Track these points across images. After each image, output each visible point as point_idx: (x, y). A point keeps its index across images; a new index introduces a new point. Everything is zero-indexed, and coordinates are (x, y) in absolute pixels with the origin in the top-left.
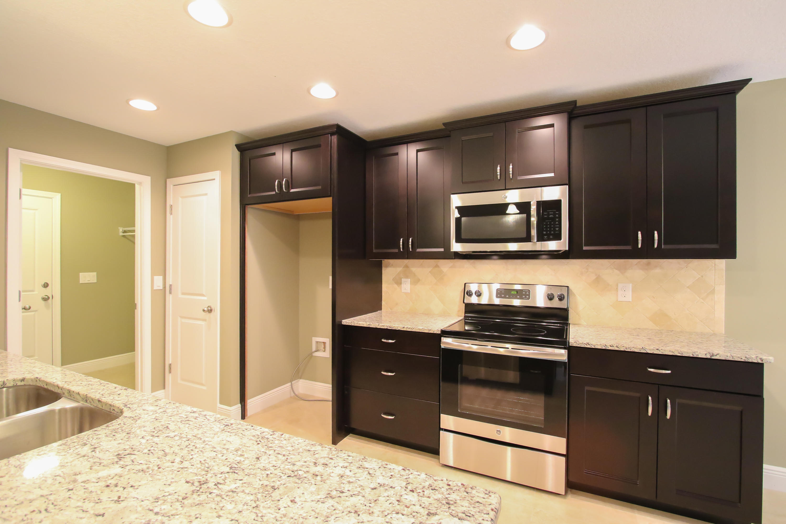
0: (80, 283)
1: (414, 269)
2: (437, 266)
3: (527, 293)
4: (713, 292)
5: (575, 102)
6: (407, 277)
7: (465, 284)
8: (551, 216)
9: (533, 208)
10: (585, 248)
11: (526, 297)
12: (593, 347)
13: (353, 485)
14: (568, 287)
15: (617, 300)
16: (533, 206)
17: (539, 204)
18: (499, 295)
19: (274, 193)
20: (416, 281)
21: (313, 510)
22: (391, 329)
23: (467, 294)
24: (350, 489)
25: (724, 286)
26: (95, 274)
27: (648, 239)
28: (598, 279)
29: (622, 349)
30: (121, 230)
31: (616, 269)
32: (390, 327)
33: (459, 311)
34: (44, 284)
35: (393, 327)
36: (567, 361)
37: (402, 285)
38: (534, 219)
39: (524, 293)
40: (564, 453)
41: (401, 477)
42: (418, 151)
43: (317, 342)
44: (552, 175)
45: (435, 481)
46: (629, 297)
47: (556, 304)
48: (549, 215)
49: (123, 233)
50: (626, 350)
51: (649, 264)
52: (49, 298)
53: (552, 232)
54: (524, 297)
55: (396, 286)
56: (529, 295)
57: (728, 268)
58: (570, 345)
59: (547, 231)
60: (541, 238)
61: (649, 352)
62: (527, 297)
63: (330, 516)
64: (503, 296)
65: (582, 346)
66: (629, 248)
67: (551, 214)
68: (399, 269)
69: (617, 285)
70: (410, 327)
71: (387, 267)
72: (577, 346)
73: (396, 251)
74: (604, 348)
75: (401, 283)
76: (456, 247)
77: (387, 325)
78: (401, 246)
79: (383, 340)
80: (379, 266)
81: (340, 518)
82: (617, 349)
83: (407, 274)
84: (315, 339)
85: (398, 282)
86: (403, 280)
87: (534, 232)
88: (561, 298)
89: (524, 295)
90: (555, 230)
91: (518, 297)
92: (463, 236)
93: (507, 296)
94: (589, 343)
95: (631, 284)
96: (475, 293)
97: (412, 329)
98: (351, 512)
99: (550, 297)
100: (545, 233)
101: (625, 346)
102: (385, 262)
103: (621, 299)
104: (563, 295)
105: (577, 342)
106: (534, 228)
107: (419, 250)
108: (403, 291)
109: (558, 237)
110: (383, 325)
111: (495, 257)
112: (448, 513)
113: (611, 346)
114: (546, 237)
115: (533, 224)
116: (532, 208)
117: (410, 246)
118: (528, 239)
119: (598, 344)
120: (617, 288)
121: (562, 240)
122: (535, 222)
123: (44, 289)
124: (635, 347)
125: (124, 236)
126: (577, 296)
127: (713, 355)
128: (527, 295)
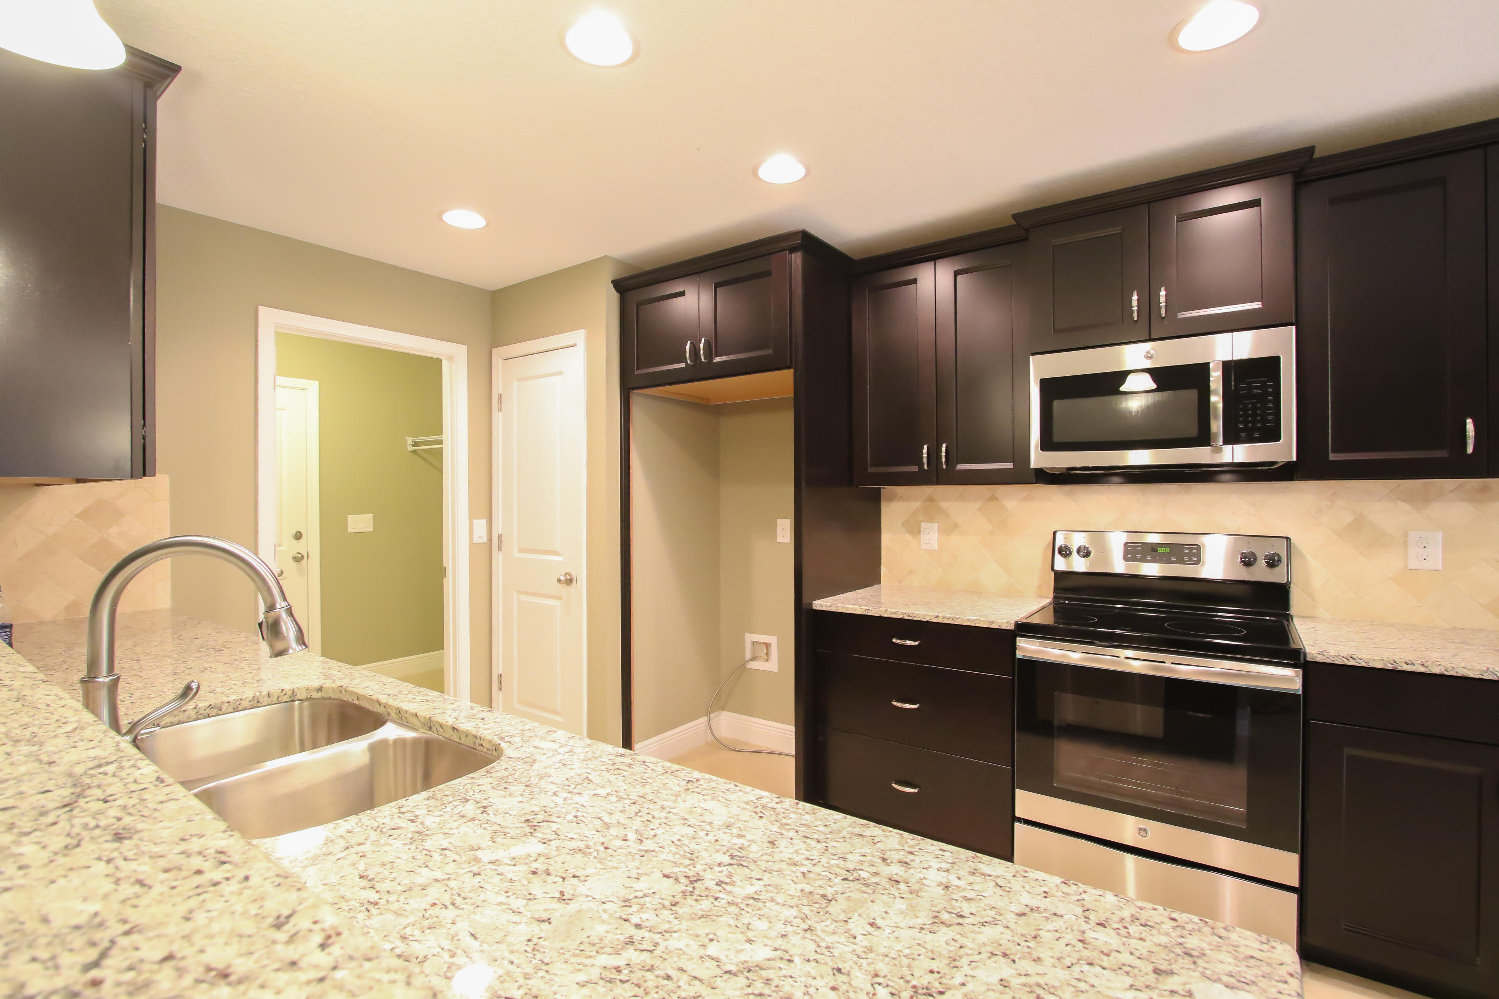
0: (350, 531)
1: (944, 505)
2: (994, 498)
3: (1194, 552)
5: (1311, 150)
6: (931, 520)
7: (1055, 533)
8: (1255, 391)
9: (1216, 376)
10: (1332, 456)
11: (1190, 560)
12: (1364, 664)
13: (977, 905)
14: (1287, 538)
15: (1406, 568)
16: (1215, 371)
17: (1228, 366)
18: (1129, 556)
19: (683, 365)
20: (950, 529)
21: (919, 944)
22: (911, 618)
23: (1060, 552)
24: (973, 911)
26: (370, 517)
27: (1492, 433)
28: (1358, 524)
29: (1436, 670)
30: (410, 441)
31: (1403, 501)
32: (909, 616)
33: (1040, 587)
34: (296, 534)
35: (914, 615)
36: (1300, 692)
37: (922, 536)
38: (1216, 399)
39: (1186, 551)
40: (1295, 883)
41: (1067, 896)
42: (957, 273)
43: (754, 643)
44: (1257, 305)
45: (1141, 910)
46: (1435, 559)
47: (1260, 573)
48: (1250, 388)
49: (413, 446)
50: (1446, 673)
51: (1485, 489)
52: (303, 557)
53: (1259, 425)
54: (1186, 559)
55: (909, 537)
56: (1198, 556)
58: (1308, 659)
59: (1246, 422)
60: (1231, 437)
62: (1194, 559)
63: (958, 958)
64: (1139, 557)
65: (1336, 662)
66: (1441, 454)
67: (1256, 387)
68: (916, 505)
69: (1406, 535)
70: (950, 616)
71: (890, 500)
72: (1325, 661)
73: (915, 468)
74: (1390, 667)
75: (920, 532)
76: (1038, 458)
77: (904, 612)
78: (925, 460)
79: (894, 641)
80: (875, 500)
81: (979, 964)
82: (1422, 670)
83: (931, 512)
84: (750, 638)
85: (915, 531)
86: (924, 525)
87: (1217, 426)
88: (1273, 562)
89: (1186, 555)
90: (1264, 421)
91: (1174, 559)
92: (1057, 438)
93: (1149, 558)
94: (1353, 656)
95: (1440, 533)
96: (1078, 552)
97: (955, 619)
98: (997, 955)
99: (1248, 561)
100: (1241, 426)
101: (1443, 664)
102: (887, 490)
103: (1413, 563)
104: (1278, 556)
105: (1325, 654)
106: (1216, 417)
107: (960, 467)
108: (924, 547)
109: (1272, 434)
110: (894, 611)
111: (1116, 479)
112: (1197, 974)
113: (1406, 663)
114: (1243, 434)
115: (1216, 408)
116: (1213, 377)
117: (944, 459)
118: (1203, 438)
119: (1376, 658)
120: (1405, 542)
121: (1281, 441)
122: (1220, 405)
123: (296, 541)
124: (1468, 667)
125: (414, 451)
126: (1308, 557)
128: (1194, 555)
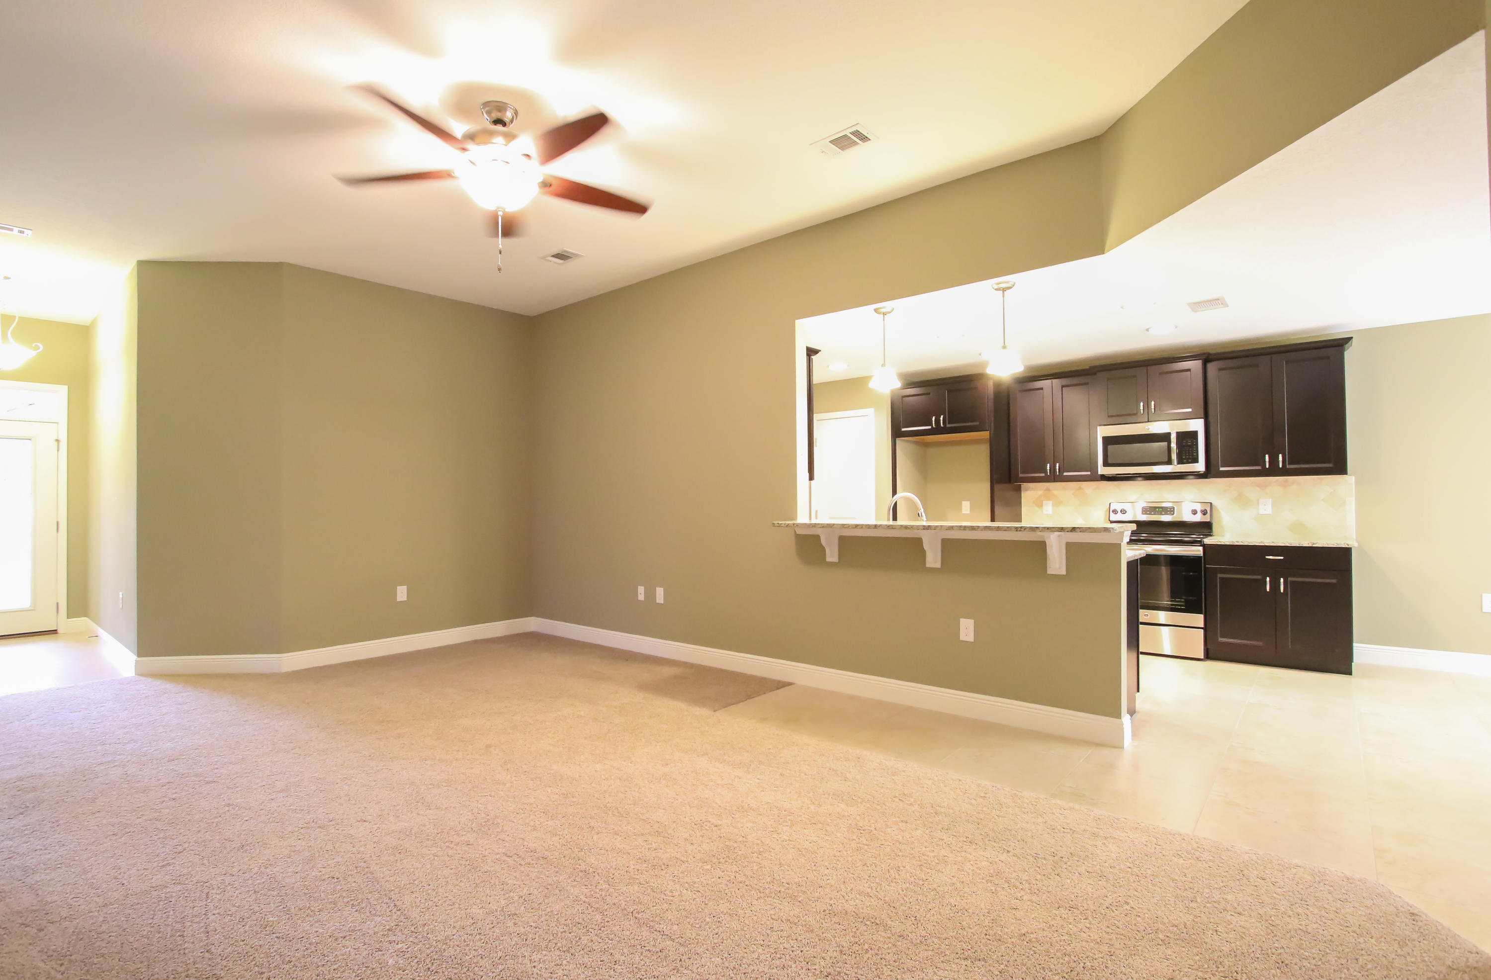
1: (1055, 492)
2: (1080, 488)
3: (1172, 509)
4: (1344, 503)
5: (1210, 349)
6: (1048, 499)
7: (1110, 504)
8: (1189, 444)
9: (1173, 437)
10: (1222, 469)
11: (1170, 513)
12: (1223, 544)
14: (1211, 503)
15: (1259, 514)
16: (1173, 435)
17: (1179, 434)
18: (1144, 513)
19: (930, 427)
20: (1058, 503)
23: (1113, 512)
27: (1274, 460)
28: (1240, 497)
29: (1246, 544)
31: (1258, 486)
36: (1202, 555)
37: (1044, 507)
38: (1174, 446)
39: (1169, 509)
40: (1203, 626)
42: (1063, 387)
44: (1190, 410)
46: (1269, 510)
47: (1201, 518)
48: (1187, 442)
51: (1286, 481)
53: (1191, 457)
54: (1168, 513)
55: (1037, 508)
56: (1174, 511)
57: (1357, 483)
60: (1181, 461)
61: (1266, 544)
62: (1172, 513)
64: (1148, 512)
65: (1214, 543)
66: (1259, 468)
67: (1189, 442)
68: (1040, 493)
69: (1258, 500)
71: (1026, 490)
73: (1043, 475)
74: (1231, 544)
75: (1042, 505)
76: (1102, 470)
78: (1048, 471)
80: (1018, 490)
82: (1241, 544)
83: (1048, 496)
85: (1040, 505)
86: (1044, 502)
87: (1174, 457)
88: (1205, 513)
89: (1169, 511)
90: (1193, 456)
91: (1164, 513)
93: (1153, 513)
95: (1270, 500)
96: (1121, 512)
99: (1195, 512)
100: (1184, 457)
101: (1249, 541)
102: (1024, 485)
103: (1262, 512)
104: (1207, 510)
106: (1174, 453)
107: (1065, 474)
108: (1045, 512)
109: (1196, 460)
111: (1140, 479)
113: (1237, 542)
114: (1185, 460)
115: (1174, 450)
117: (1058, 470)
118: (1169, 462)
120: (1258, 503)
121: (1199, 463)
122: (1176, 449)
126: (1220, 511)
127: (1314, 544)
128: (1172, 511)
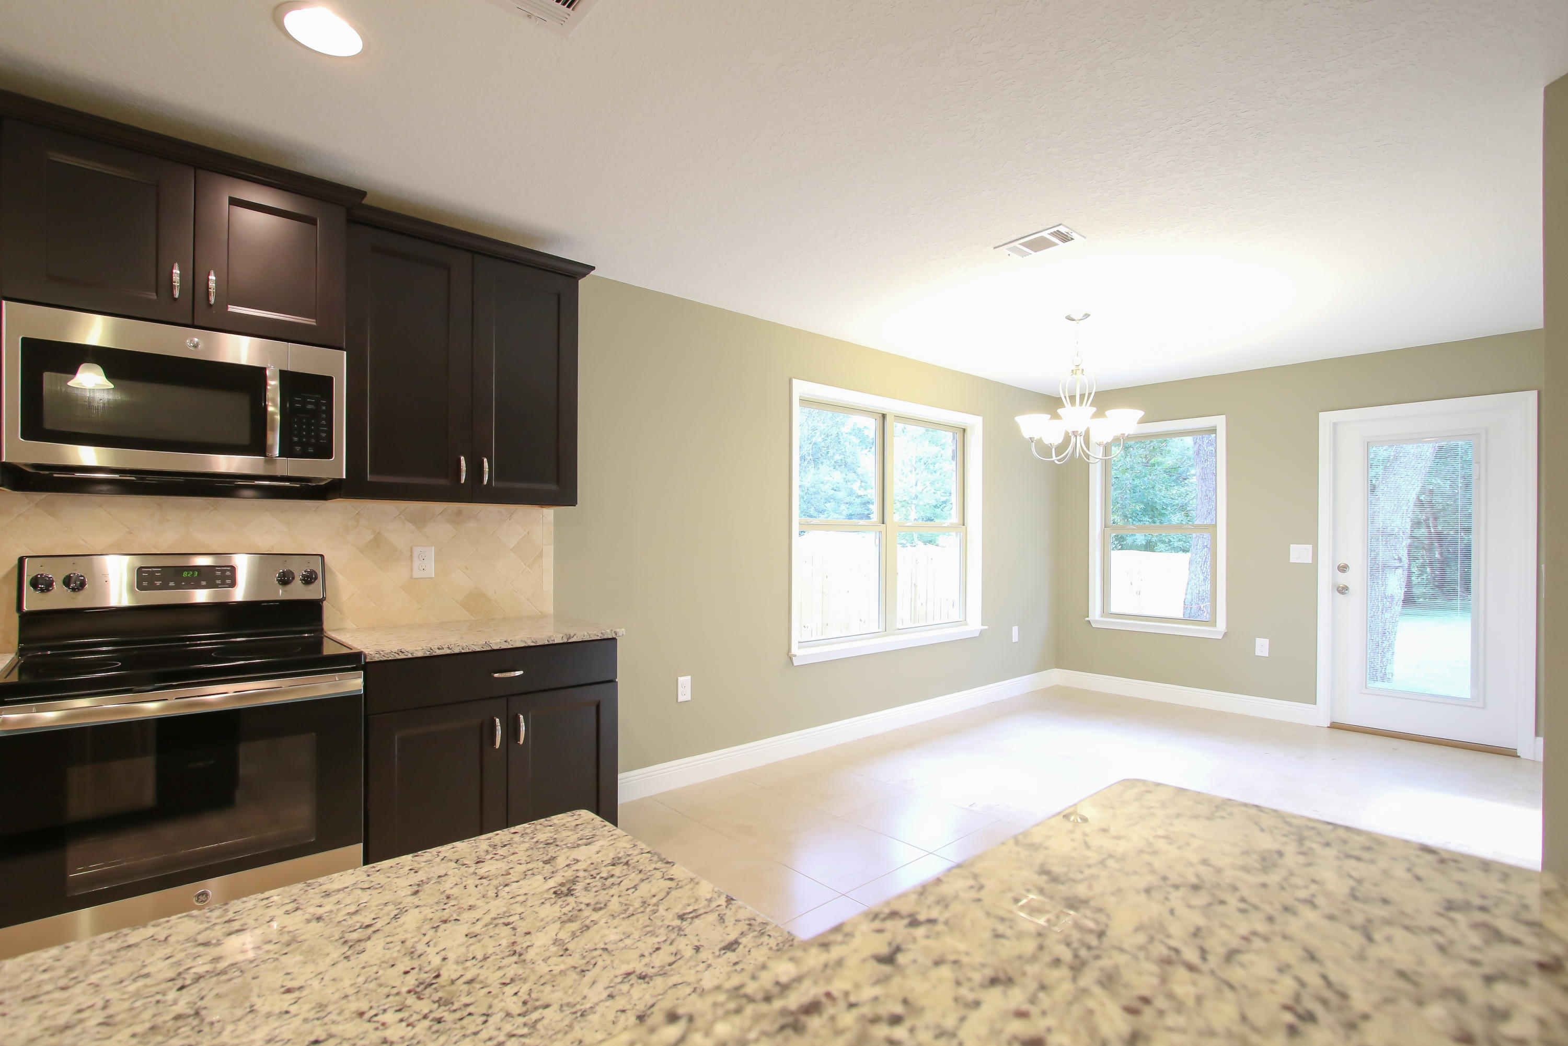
3: (228, 573)
4: (540, 556)
7: (21, 560)
8: (309, 407)
9: (273, 383)
10: (371, 478)
11: (222, 583)
12: (410, 656)
13: (370, 911)
15: (411, 576)
16: (273, 380)
18: (145, 584)
21: (364, 968)
23: (32, 584)
24: (373, 916)
25: (553, 546)
27: (475, 470)
28: (377, 541)
31: (409, 521)
36: (365, 693)
38: (273, 409)
39: (219, 573)
41: (431, 862)
45: (490, 839)
47: (298, 591)
48: (304, 403)
50: (463, 651)
51: (459, 513)
53: (313, 441)
54: (218, 582)
56: (233, 578)
57: (557, 520)
58: (368, 660)
59: (300, 436)
60: (288, 450)
61: (495, 647)
62: (228, 581)
63: (413, 950)
64: (158, 583)
65: (390, 658)
67: (311, 403)
69: (412, 551)
72: (382, 659)
76: (14, 449)
81: (434, 941)
82: (448, 652)
87: (273, 435)
89: (219, 578)
90: (317, 437)
91: (204, 583)
92: (56, 424)
93: (172, 584)
94: (402, 650)
95: (433, 548)
96: (64, 582)
98: (438, 926)
99: (285, 579)
100: (296, 439)
101: (461, 644)
103: (417, 574)
105: (381, 652)
106: (273, 429)
109: (325, 451)
112: (566, 850)
113: (439, 649)
114: (298, 448)
115: (272, 418)
116: (270, 385)
118: (261, 447)
119: (418, 648)
120: (411, 556)
124: (475, 643)
128: (227, 577)
